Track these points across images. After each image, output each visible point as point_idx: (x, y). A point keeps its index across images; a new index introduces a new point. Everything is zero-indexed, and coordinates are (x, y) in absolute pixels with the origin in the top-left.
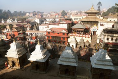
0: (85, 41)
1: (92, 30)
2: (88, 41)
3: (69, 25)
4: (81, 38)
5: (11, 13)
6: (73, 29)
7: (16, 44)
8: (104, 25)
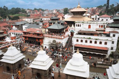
2: (59, 43)
8: (80, 25)
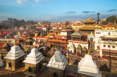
0: (83, 47)
1: (89, 38)
2: (85, 48)
3: (68, 33)
4: (78, 44)
5: (25, 22)
6: (72, 36)
7: (16, 48)
8: (100, 33)
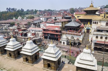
1: (85, 28)
2: (78, 39)
3: (64, 23)
8: (97, 23)
